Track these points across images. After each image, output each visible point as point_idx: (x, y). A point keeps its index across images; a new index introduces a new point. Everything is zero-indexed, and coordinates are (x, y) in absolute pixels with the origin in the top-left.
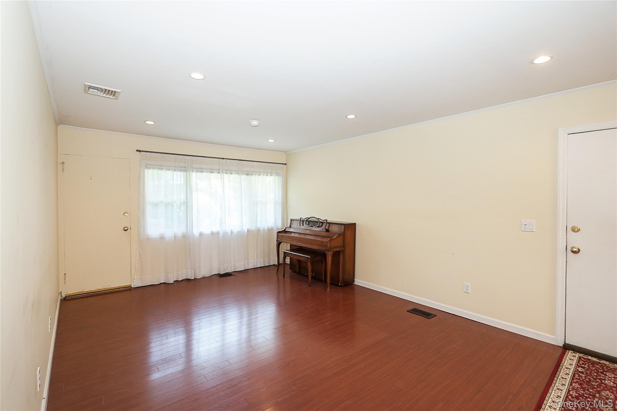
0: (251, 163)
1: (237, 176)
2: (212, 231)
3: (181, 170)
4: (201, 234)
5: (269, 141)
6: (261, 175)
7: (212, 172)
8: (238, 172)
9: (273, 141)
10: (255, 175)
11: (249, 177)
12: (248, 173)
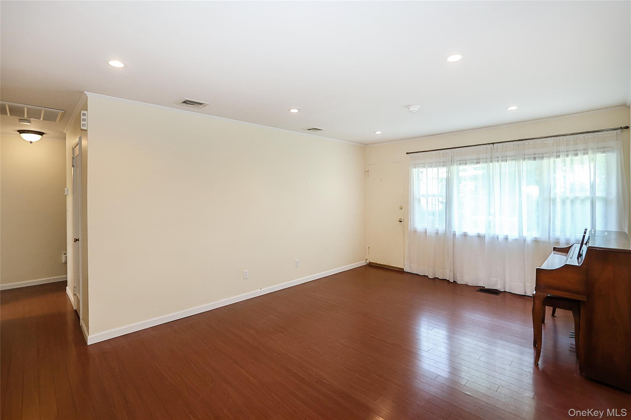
0: (540, 141)
1: (513, 162)
2: (479, 234)
3: (444, 165)
4: (465, 235)
5: (508, 109)
6: (570, 156)
7: (478, 163)
8: (515, 158)
9: (516, 107)
10: (549, 157)
11: (537, 162)
12: (535, 156)
